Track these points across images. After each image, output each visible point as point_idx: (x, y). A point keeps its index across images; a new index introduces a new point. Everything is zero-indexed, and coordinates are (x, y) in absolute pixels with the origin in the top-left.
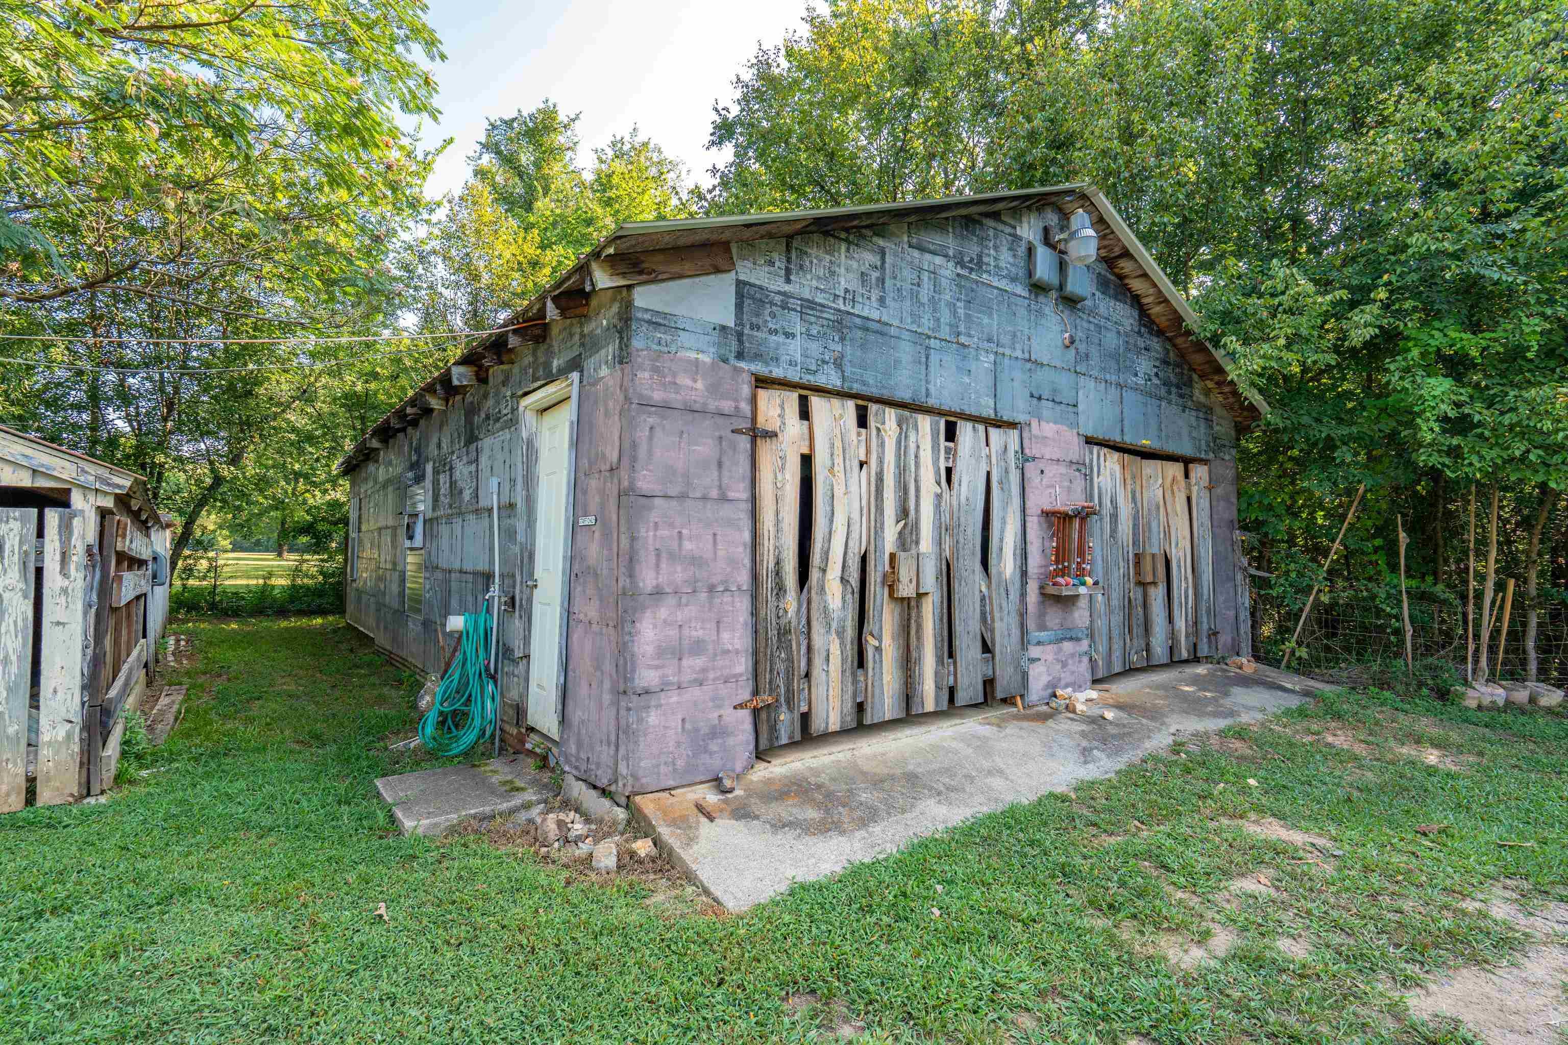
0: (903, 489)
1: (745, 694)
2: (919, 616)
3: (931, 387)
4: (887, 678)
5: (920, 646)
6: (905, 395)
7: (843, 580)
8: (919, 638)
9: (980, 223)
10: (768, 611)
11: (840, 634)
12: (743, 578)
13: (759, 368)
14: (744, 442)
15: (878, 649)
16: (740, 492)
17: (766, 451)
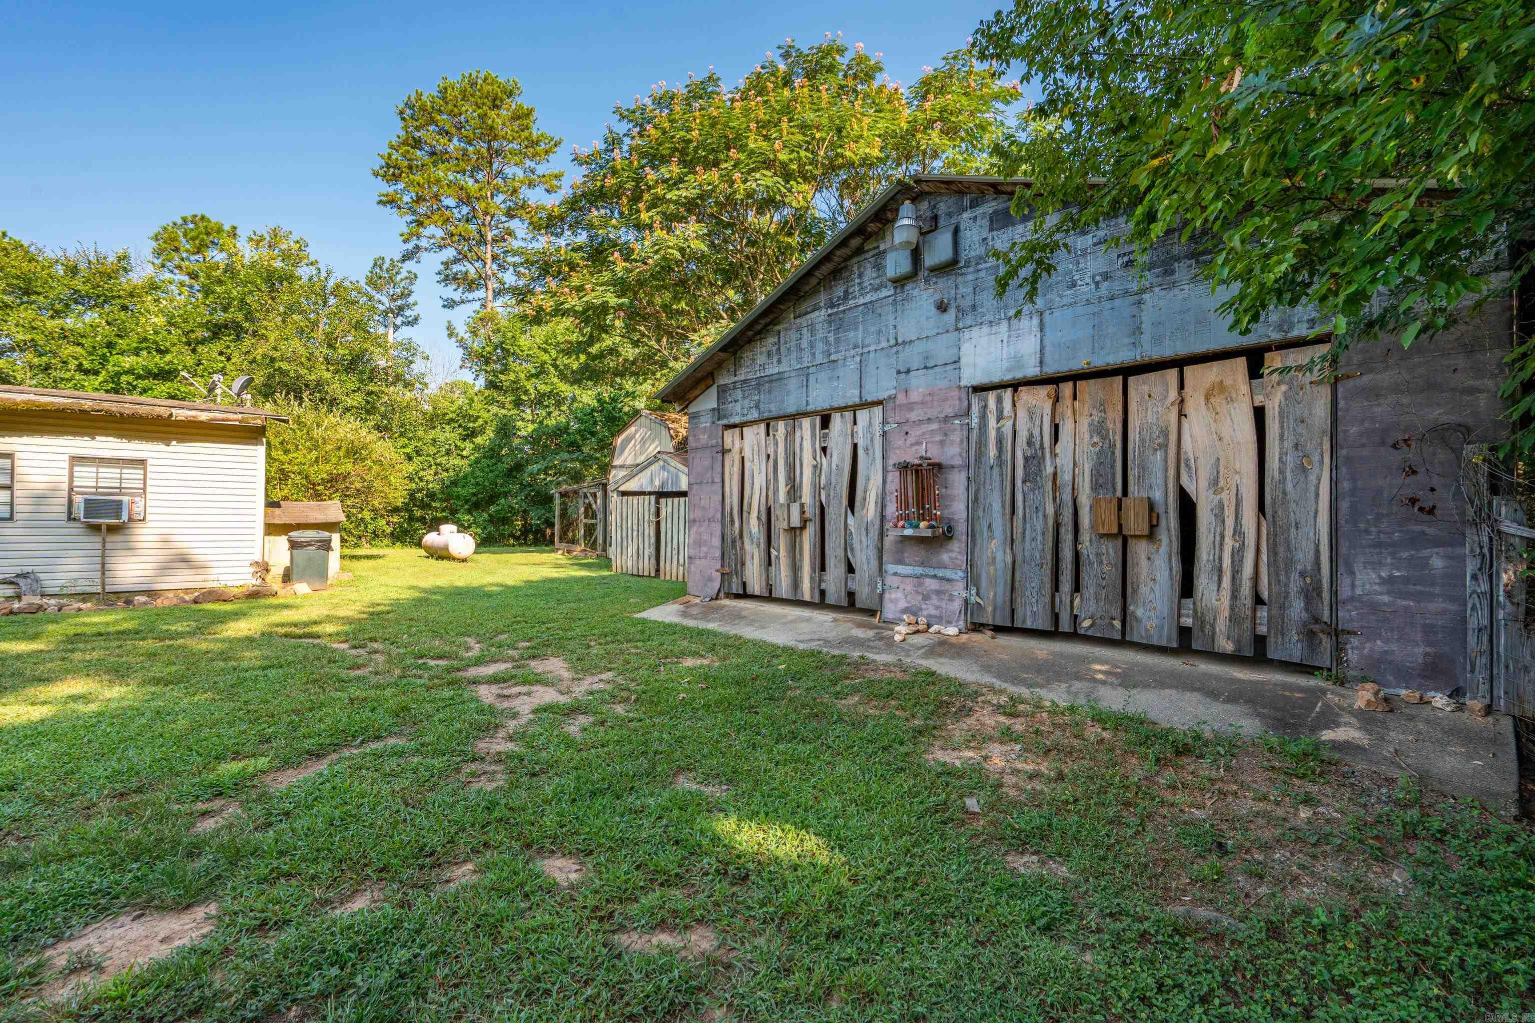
0: (791, 468)
1: (719, 566)
2: (801, 542)
3: (810, 399)
4: (783, 574)
5: (801, 560)
6: (791, 410)
7: (759, 518)
8: (801, 554)
9: (846, 267)
10: (728, 531)
11: (758, 546)
12: (719, 516)
13: (725, 422)
14: (720, 456)
15: (778, 557)
16: (718, 479)
17: (727, 457)
